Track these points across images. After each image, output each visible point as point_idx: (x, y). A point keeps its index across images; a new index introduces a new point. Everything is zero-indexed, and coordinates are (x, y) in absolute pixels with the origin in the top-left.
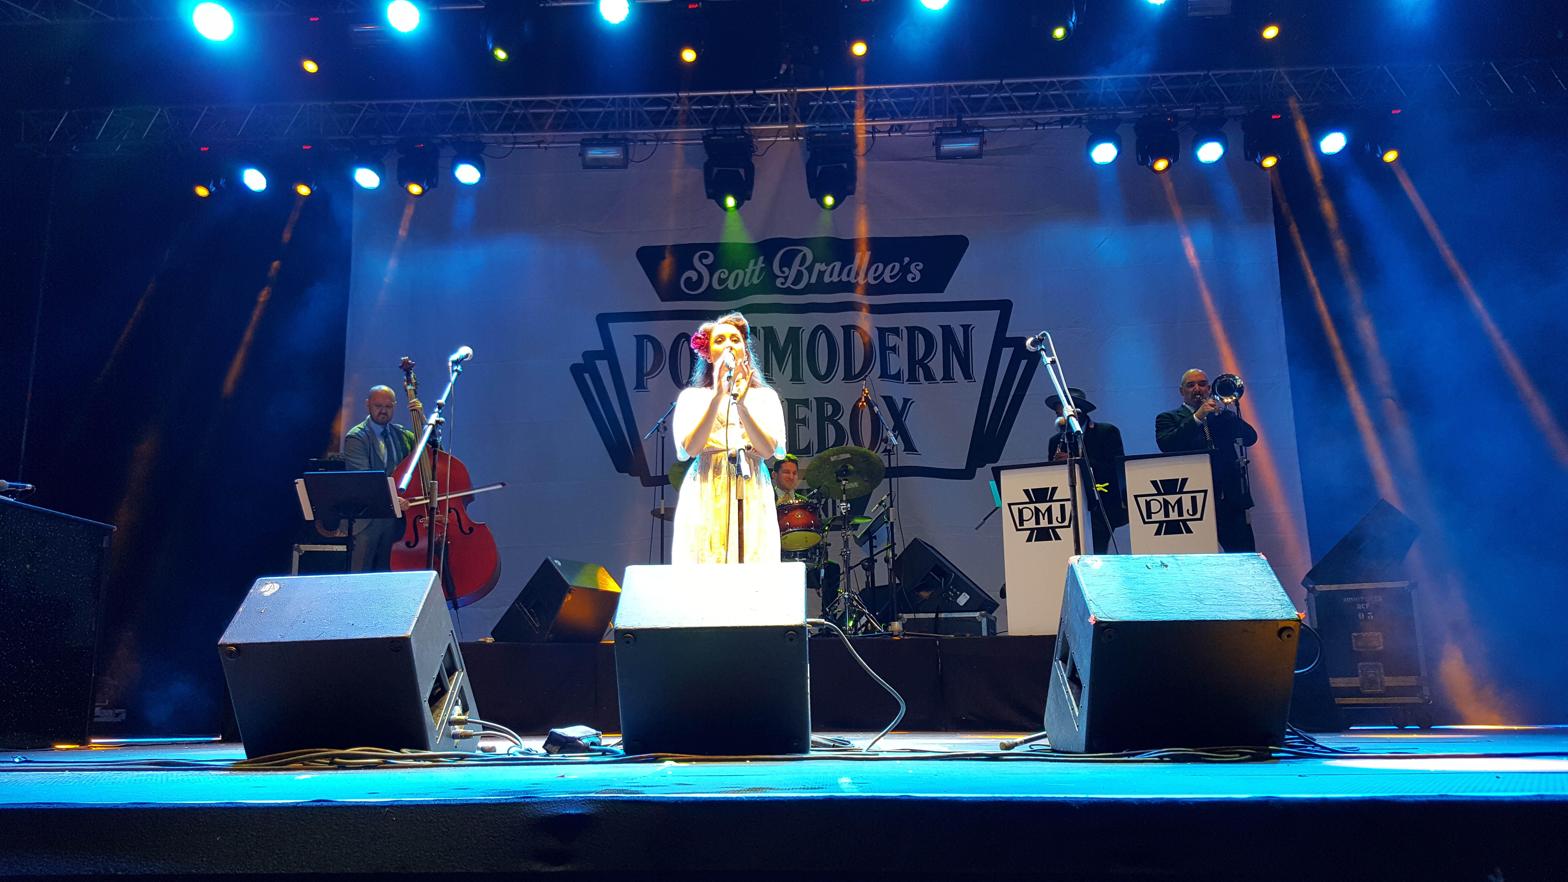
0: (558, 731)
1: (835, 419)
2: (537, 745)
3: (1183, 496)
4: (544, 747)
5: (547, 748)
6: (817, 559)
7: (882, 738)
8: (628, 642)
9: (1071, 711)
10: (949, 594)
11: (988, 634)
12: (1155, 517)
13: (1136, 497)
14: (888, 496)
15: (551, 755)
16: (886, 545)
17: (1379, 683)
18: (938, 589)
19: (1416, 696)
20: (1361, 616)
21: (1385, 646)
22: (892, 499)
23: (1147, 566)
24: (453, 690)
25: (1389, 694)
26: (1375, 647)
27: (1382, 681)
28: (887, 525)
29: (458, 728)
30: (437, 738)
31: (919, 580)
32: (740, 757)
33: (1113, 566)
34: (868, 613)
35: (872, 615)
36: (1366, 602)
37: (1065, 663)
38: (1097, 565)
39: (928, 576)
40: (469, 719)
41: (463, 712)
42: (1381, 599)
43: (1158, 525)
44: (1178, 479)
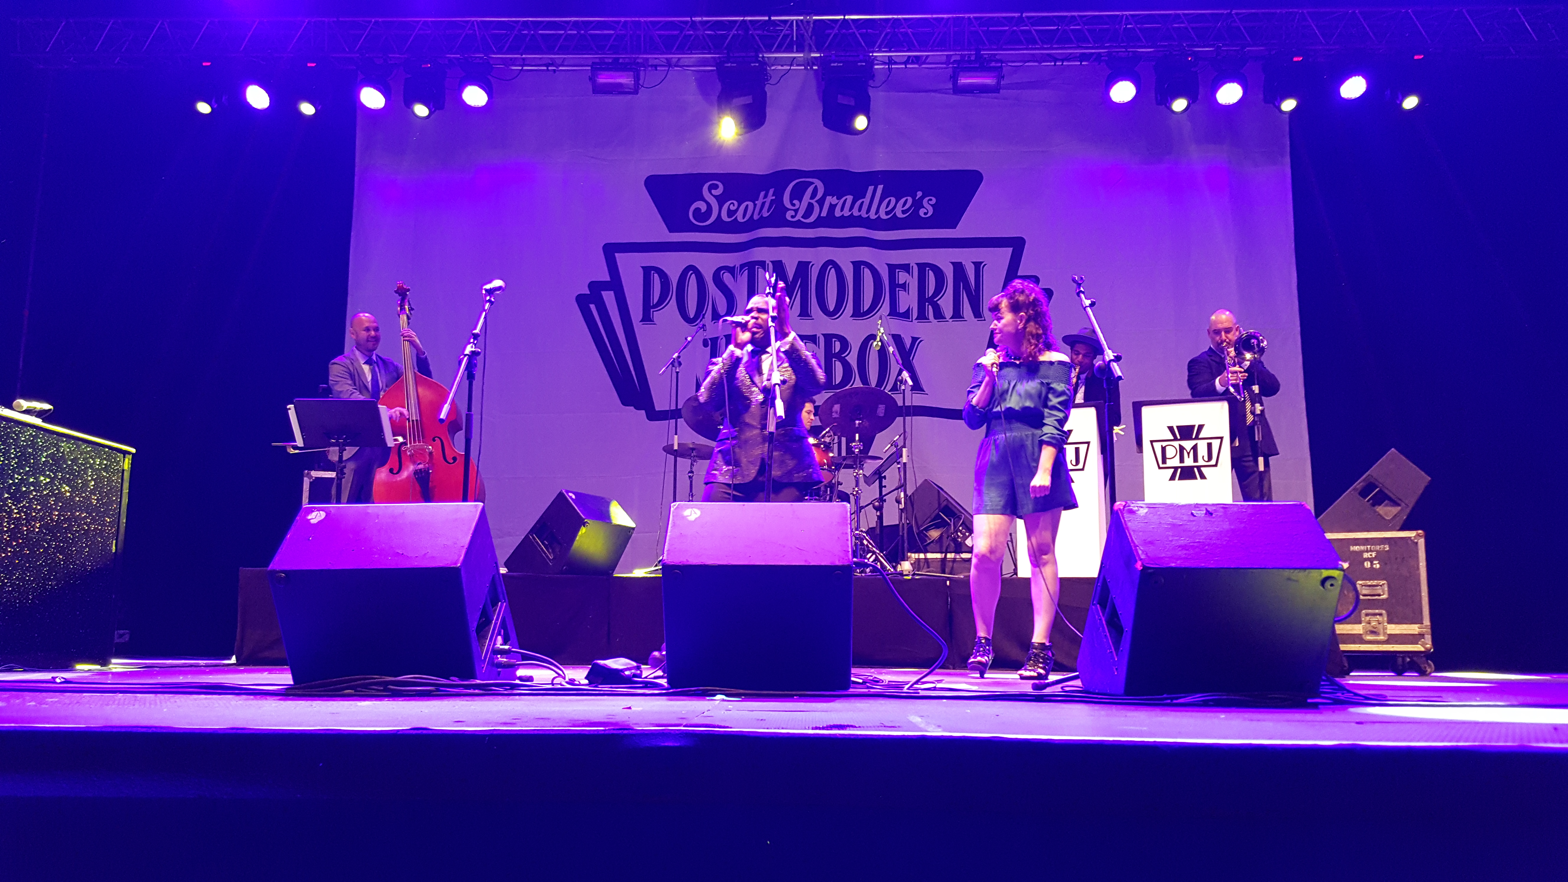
0: (602, 662)
1: (843, 356)
2: (580, 675)
3: (1199, 442)
4: (586, 678)
5: (590, 678)
6: (828, 498)
7: (928, 675)
9: (1109, 656)
10: (958, 535)
12: (1170, 463)
13: (1152, 442)
14: (900, 436)
15: (597, 686)
16: (896, 485)
17: (1382, 630)
18: (948, 530)
19: (1417, 644)
20: (1367, 565)
21: (1389, 594)
22: (905, 439)
23: (1192, 514)
24: (496, 620)
25: (1391, 641)
26: (1379, 595)
27: (1385, 629)
28: (899, 466)
29: (501, 657)
30: (483, 667)
31: (929, 520)
32: (786, 692)
33: (1158, 513)
34: (878, 552)
35: (882, 554)
36: (1372, 551)
37: (1103, 607)
38: (1143, 512)
39: (938, 517)
40: (512, 650)
41: (504, 642)
42: (1388, 549)
43: (1173, 470)
44: (1194, 426)
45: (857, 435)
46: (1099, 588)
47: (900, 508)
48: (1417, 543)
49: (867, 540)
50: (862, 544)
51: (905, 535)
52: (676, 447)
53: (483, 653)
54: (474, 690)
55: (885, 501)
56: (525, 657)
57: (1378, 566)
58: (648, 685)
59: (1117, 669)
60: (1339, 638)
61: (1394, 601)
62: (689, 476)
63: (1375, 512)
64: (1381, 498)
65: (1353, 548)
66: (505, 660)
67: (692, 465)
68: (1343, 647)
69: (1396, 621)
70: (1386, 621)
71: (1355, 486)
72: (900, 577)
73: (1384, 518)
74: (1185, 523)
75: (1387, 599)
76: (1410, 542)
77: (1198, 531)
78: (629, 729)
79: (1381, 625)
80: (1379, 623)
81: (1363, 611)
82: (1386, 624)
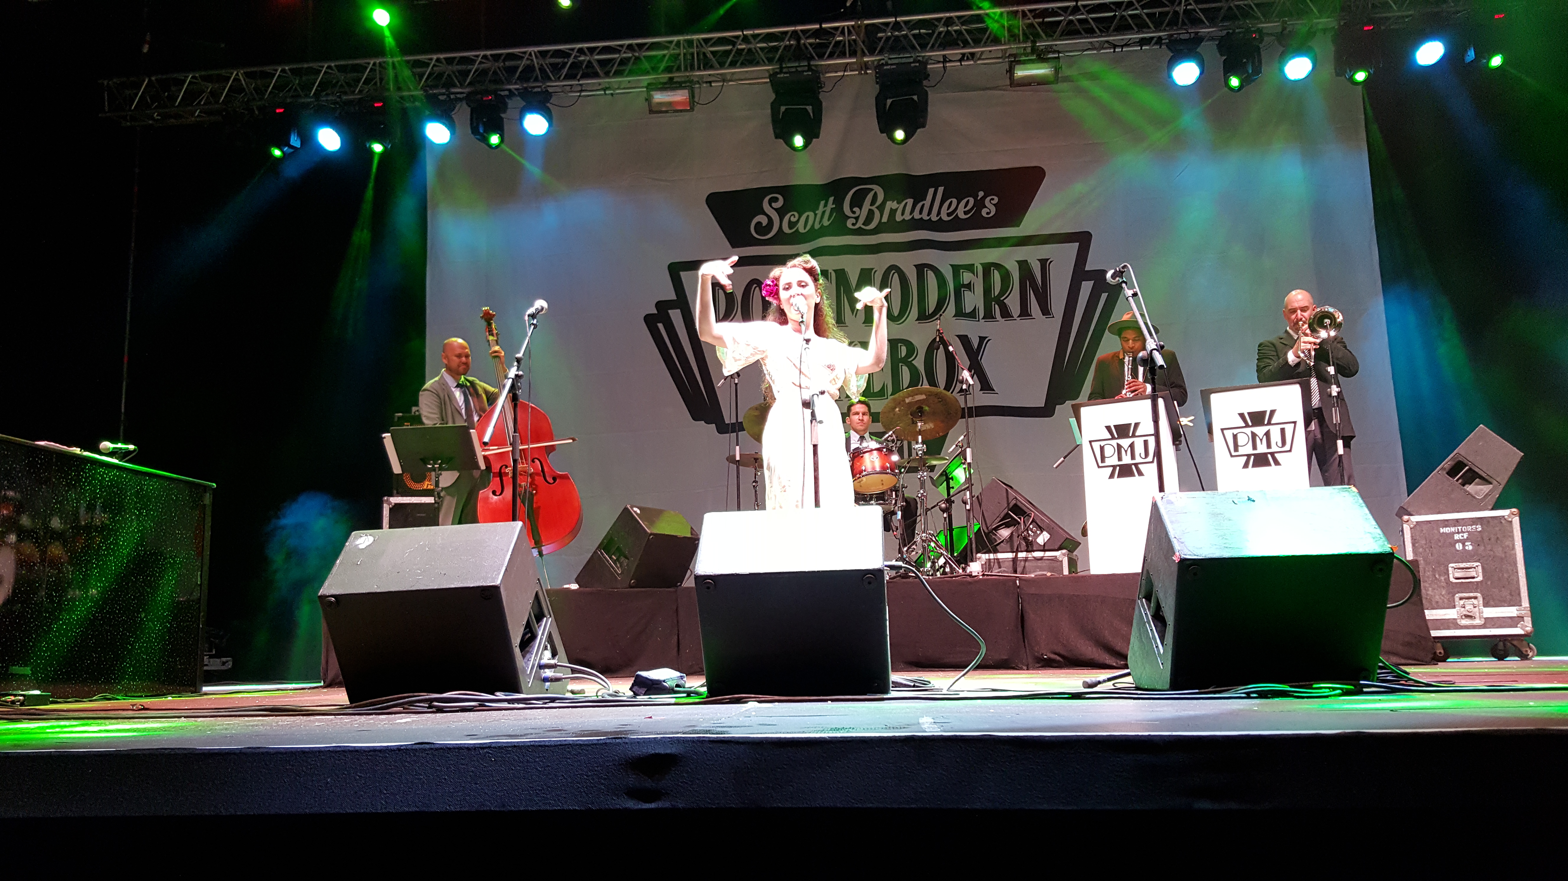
0: (644, 674)
1: (910, 360)
2: (623, 687)
3: (1272, 428)
4: (631, 689)
5: (634, 690)
6: (894, 502)
7: (963, 677)
8: (708, 588)
9: (1155, 649)
10: (1028, 533)
11: (1070, 572)
12: (1242, 451)
13: (1222, 430)
14: (965, 436)
15: (637, 697)
16: (963, 485)
17: (1478, 614)
18: (1017, 529)
19: (1517, 627)
20: (1459, 546)
21: (1483, 577)
22: (969, 439)
23: (1233, 502)
24: (542, 635)
25: (1488, 626)
26: (1473, 578)
27: (1481, 612)
28: (964, 466)
29: (549, 671)
30: (529, 682)
31: (999, 519)
34: (946, 554)
35: (950, 556)
36: (1464, 532)
37: (1149, 602)
39: (1007, 514)
40: (559, 664)
41: (552, 656)
42: (1480, 529)
43: (1245, 458)
44: (1266, 411)
45: (920, 437)
46: (1143, 584)
47: (967, 508)
48: (1511, 522)
50: (930, 546)
52: (739, 458)
53: (528, 668)
54: (518, 704)
55: (953, 502)
56: (574, 671)
57: (1471, 548)
58: (688, 694)
59: (1163, 663)
60: (1430, 625)
61: (1489, 583)
62: (754, 487)
63: (1465, 491)
64: (1472, 477)
65: (1442, 530)
66: (554, 674)
68: (1436, 633)
69: (1492, 603)
70: (1482, 605)
71: (1443, 466)
72: (969, 579)
73: (1474, 497)
75: (1481, 582)
76: (1503, 522)
79: (1477, 609)
80: (1475, 607)
81: (1457, 595)
82: (1482, 607)
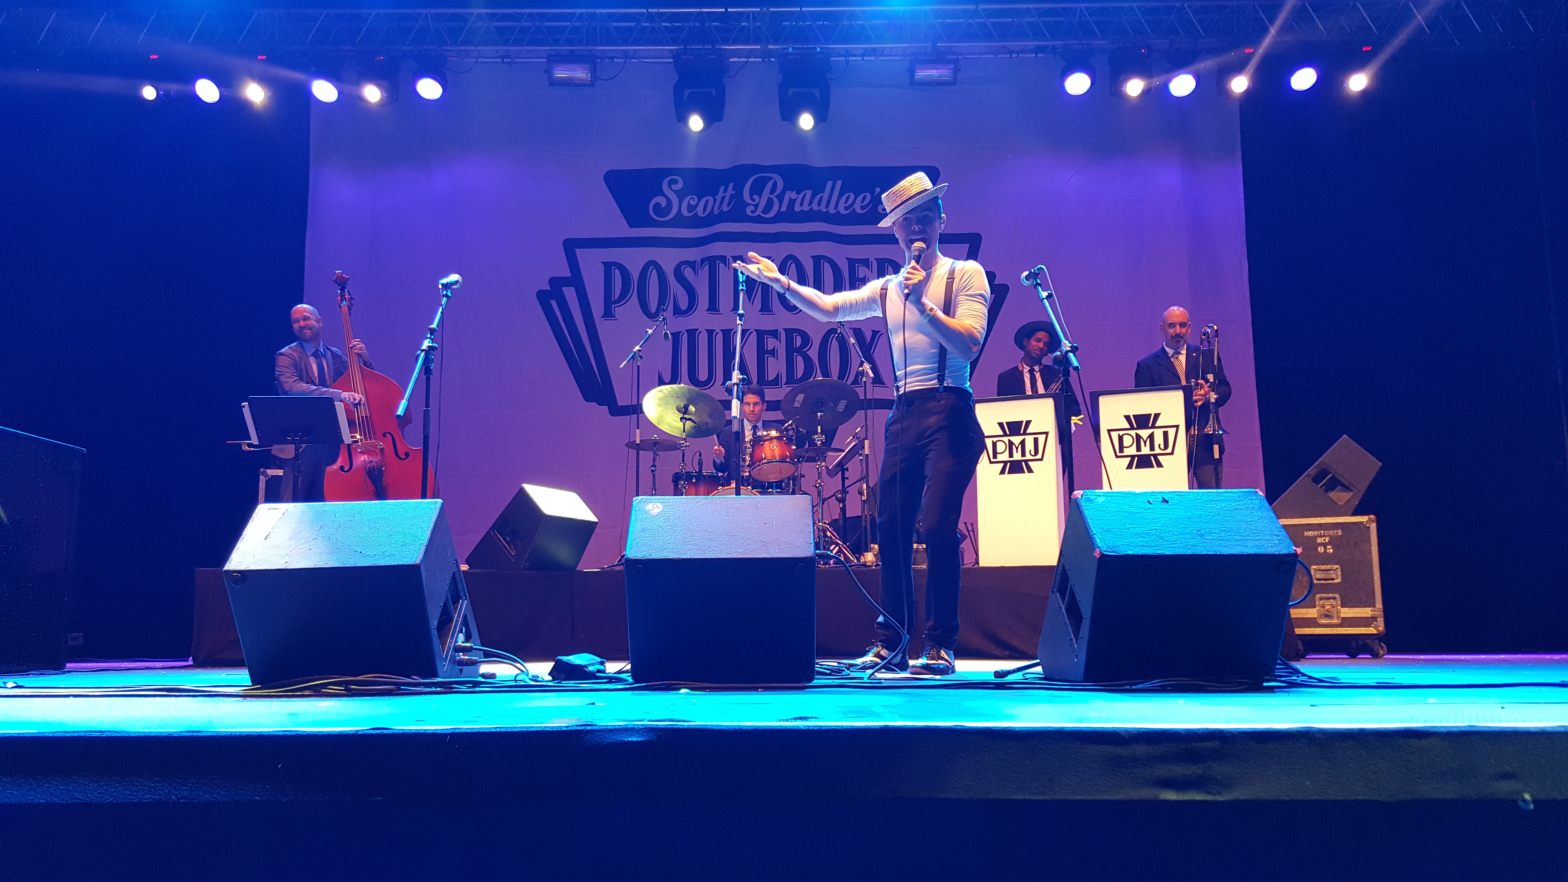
0: (565, 658)
1: (804, 350)
2: (542, 670)
3: (1155, 431)
4: (549, 674)
5: (555, 675)
6: (791, 490)
8: (638, 572)
9: (1069, 644)
12: (1127, 452)
13: (1109, 431)
14: (861, 428)
16: (859, 477)
17: (1336, 614)
19: (1370, 627)
20: (1321, 549)
21: (1342, 578)
22: (867, 431)
23: (1149, 502)
24: (457, 618)
25: (1345, 625)
26: (1333, 579)
27: (1338, 612)
28: (861, 458)
29: (463, 655)
30: (445, 665)
32: (750, 685)
33: (1116, 501)
34: (841, 543)
35: (845, 546)
36: (1326, 536)
37: (1063, 596)
38: (1101, 500)
40: (474, 647)
41: (466, 639)
42: (1340, 533)
43: (1130, 458)
44: (1151, 414)
45: (819, 428)
46: (1058, 577)
47: (863, 499)
48: (1369, 527)
49: (830, 532)
50: (825, 536)
51: (868, 527)
52: (638, 442)
53: (444, 651)
54: (436, 688)
55: (848, 492)
56: (487, 655)
57: (1331, 551)
58: (611, 680)
59: (1076, 656)
60: (1293, 621)
61: (1347, 584)
62: (653, 471)
63: (1329, 497)
64: (1334, 484)
65: (1306, 534)
66: (467, 657)
67: (654, 457)
68: (1299, 631)
69: (1349, 603)
70: (1340, 605)
71: (1309, 472)
72: (864, 569)
73: (1336, 503)
74: (1142, 510)
75: (1341, 583)
76: (1361, 526)
77: (1154, 519)
78: (593, 725)
79: (1335, 609)
80: (1333, 607)
81: (1318, 596)
82: (1340, 608)
